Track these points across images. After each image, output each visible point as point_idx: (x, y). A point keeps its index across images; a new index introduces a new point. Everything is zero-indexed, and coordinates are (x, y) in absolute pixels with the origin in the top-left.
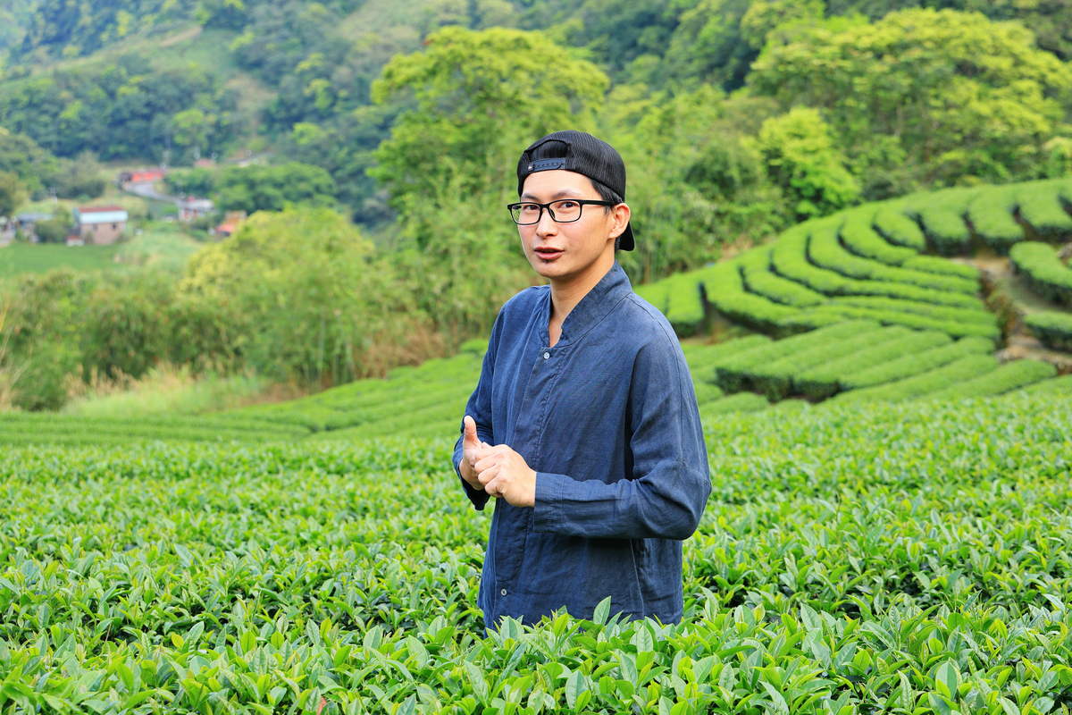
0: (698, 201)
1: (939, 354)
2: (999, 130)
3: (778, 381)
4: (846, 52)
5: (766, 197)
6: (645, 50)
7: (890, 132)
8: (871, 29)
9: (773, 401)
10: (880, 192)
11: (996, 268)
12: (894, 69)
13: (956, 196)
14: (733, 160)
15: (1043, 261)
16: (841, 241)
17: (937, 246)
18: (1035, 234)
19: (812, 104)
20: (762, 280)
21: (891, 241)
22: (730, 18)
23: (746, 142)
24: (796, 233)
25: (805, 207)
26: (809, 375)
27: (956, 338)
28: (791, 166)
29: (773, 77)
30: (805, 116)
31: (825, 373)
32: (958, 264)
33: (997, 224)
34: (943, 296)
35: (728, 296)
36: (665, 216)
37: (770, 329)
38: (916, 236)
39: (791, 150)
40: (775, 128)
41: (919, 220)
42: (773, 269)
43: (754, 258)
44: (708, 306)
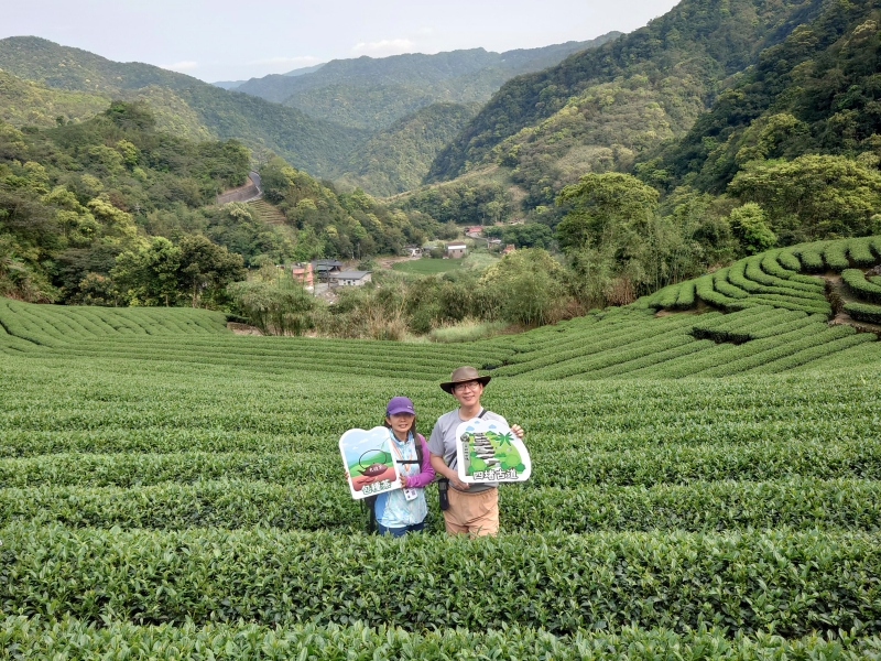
0: (699, 248)
1: (799, 322)
2: (848, 210)
3: (721, 334)
4: (773, 176)
5: (732, 243)
6: (691, 169)
7: (795, 211)
8: (787, 165)
9: (718, 343)
10: (787, 241)
11: (834, 280)
12: (797, 184)
13: (820, 244)
14: (716, 227)
15: (856, 278)
16: (761, 267)
17: (807, 269)
18: (854, 264)
19: (756, 200)
20: (722, 285)
21: (785, 267)
22: (730, 154)
23: (723, 219)
24: (740, 264)
25: (750, 248)
26: (735, 332)
27: (809, 314)
28: (744, 229)
29: (738, 189)
30: (752, 206)
31: (743, 331)
32: (816, 278)
33: (836, 258)
34: (806, 294)
35: (706, 292)
36: (683, 253)
37: (723, 309)
38: (796, 264)
39: (745, 222)
40: (736, 212)
41: (799, 257)
42: (728, 280)
43: (720, 273)
44: (697, 297)
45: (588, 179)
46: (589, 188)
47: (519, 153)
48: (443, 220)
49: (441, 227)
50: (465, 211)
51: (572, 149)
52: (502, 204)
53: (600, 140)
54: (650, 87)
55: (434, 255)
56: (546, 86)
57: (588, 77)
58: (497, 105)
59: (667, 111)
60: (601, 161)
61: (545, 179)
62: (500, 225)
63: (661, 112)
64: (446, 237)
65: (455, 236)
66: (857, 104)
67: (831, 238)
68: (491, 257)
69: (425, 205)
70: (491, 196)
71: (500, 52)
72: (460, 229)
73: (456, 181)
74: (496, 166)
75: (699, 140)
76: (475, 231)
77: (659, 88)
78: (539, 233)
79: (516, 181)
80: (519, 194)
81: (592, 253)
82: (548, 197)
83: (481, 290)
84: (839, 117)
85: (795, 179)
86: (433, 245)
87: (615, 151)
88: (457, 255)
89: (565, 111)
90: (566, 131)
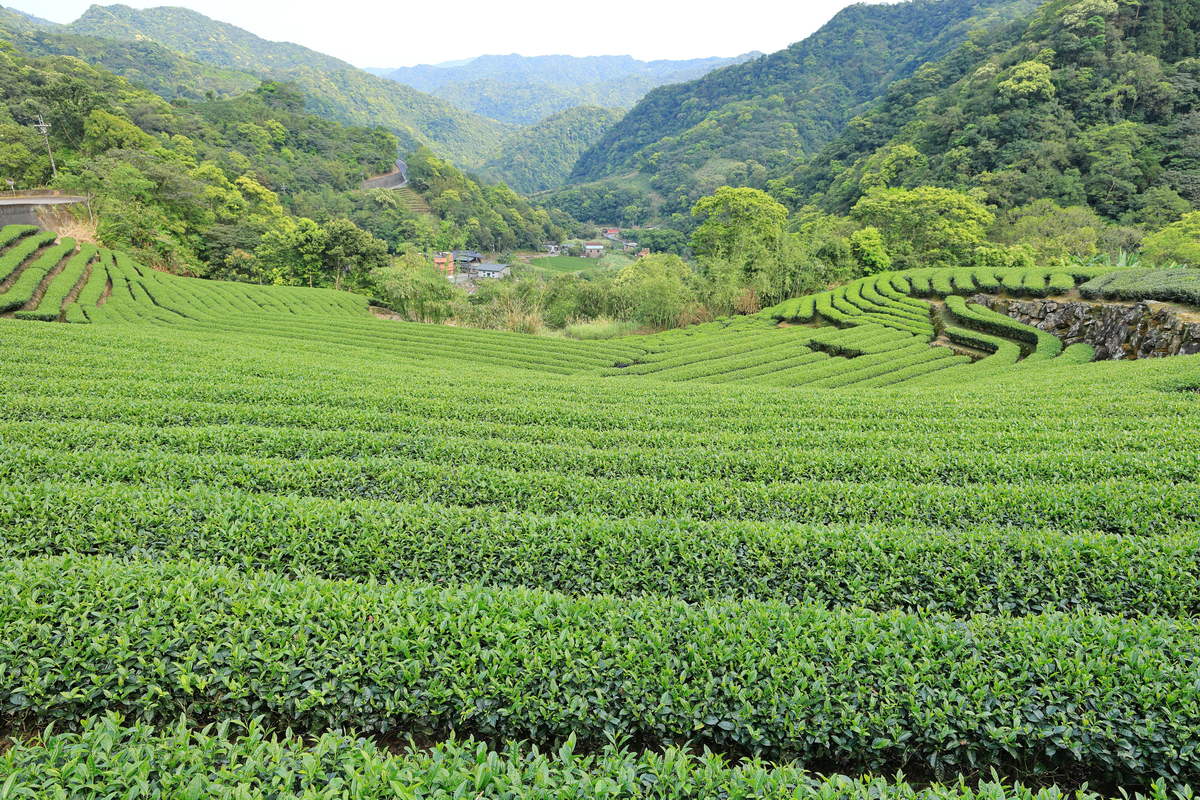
0: (820, 265)
1: (905, 341)
2: (956, 241)
3: (835, 348)
4: (892, 204)
5: (851, 263)
6: (818, 190)
7: (909, 238)
8: (906, 193)
9: (832, 356)
10: (900, 265)
11: (938, 304)
12: (913, 212)
13: (929, 271)
14: (838, 247)
15: (958, 304)
16: (876, 288)
17: (915, 293)
18: (958, 292)
19: (876, 226)
20: (839, 302)
21: (897, 290)
22: (855, 179)
23: (845, 240)
24: (857, 283)
25: (867, 269)
26: (848, 346)
27: (915, 335)
28: (863, 251)
29: (860, 213)
30: (871, 230)
31: (854, 346)
32: (923, 302)
33: (943, 286)
34: (913, 316)
35: (825, 308)
36: (806, 269)
37: (838, 324)
38: (907, 288)
39: (864, 244)
40: (858, 235)
41: (910, 281)
42: (845, 298)
43: (838, 291)
44: (816, 311)
45: (724, 192)
46: (725, 202)
47: (659, 161)
48: (583, 220)
49: (580, 226)
50: (604, 213)
51: (709, 161)
52: (640, 209)
53: (734, 155)
54: (786, 107)
55: (572, 254)
56: (688, 98)
57: (729, 93)
58: (642, 112)
59: (800, 132)
60: (737, 175)
61: (682, 187)
62: (636, 229)
63: (795, 133)
64: (585, 237)
65: (593, 236)
66: (972, 142)
67: (939, 266)
68: (626, 259)
69: (566, 205)
70: (630, 201)
71: (647, 61)
72: (598, 230)
73: (598, 183)
74: (637, 173)
75: (828, 163)
76: (613, 233)
77: (795, 110)
78: (673, 239)
79: (656, 187)
80: (657, 201)
81: (723, 262)
82: (684, 205)
83: (614, 290)
84: (955, 153)
85: (912, 208)
86: (572, 243)
87: (749, 168)
88: (594, 255)
89: (705, 124)
90: (704, 142)
